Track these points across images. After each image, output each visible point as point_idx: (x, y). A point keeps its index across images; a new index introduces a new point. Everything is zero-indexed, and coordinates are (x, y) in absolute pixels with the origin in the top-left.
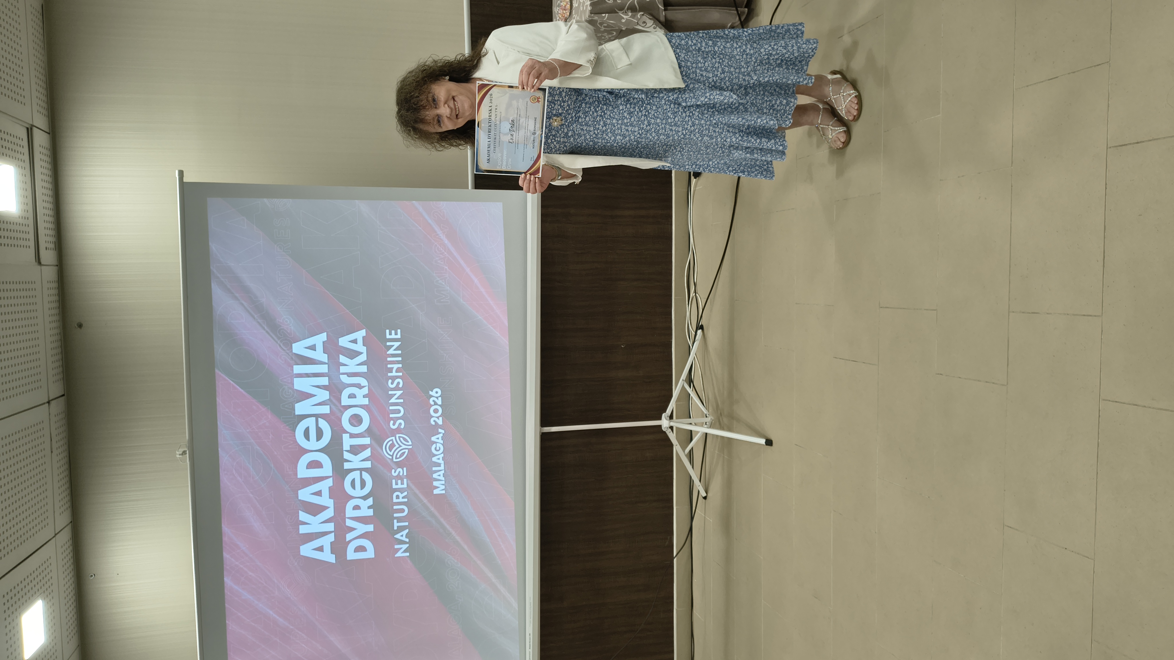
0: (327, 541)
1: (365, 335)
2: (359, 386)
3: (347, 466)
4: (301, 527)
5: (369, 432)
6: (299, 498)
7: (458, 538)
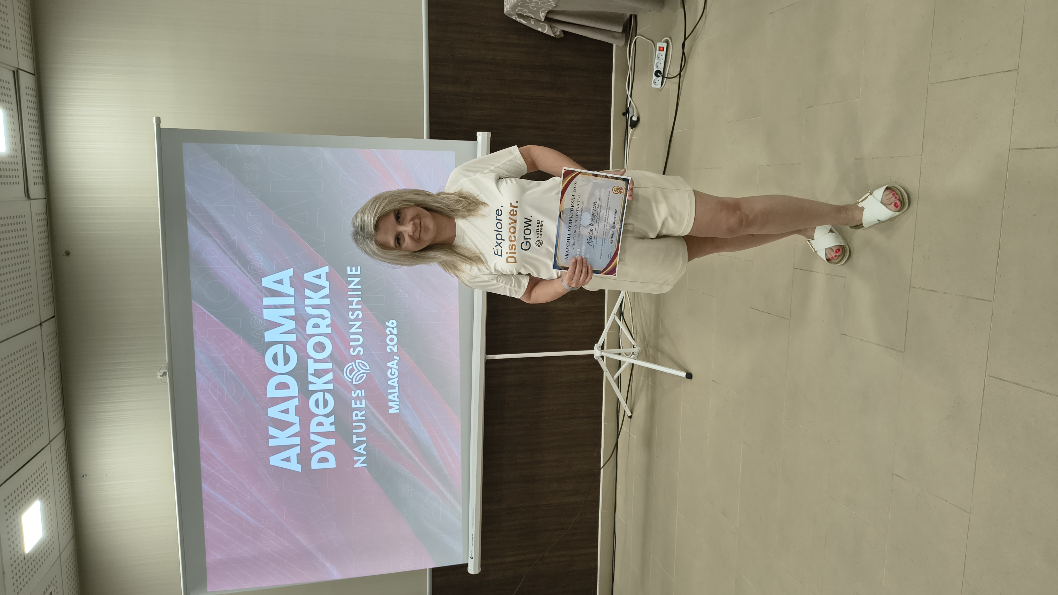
0: (293, 453)
1: (328, 271)
2: (323, 317)
3: (311, 387)
4: (270, 440)
5: (331, 358)
6: (269, 415)
7: (410, 452)
